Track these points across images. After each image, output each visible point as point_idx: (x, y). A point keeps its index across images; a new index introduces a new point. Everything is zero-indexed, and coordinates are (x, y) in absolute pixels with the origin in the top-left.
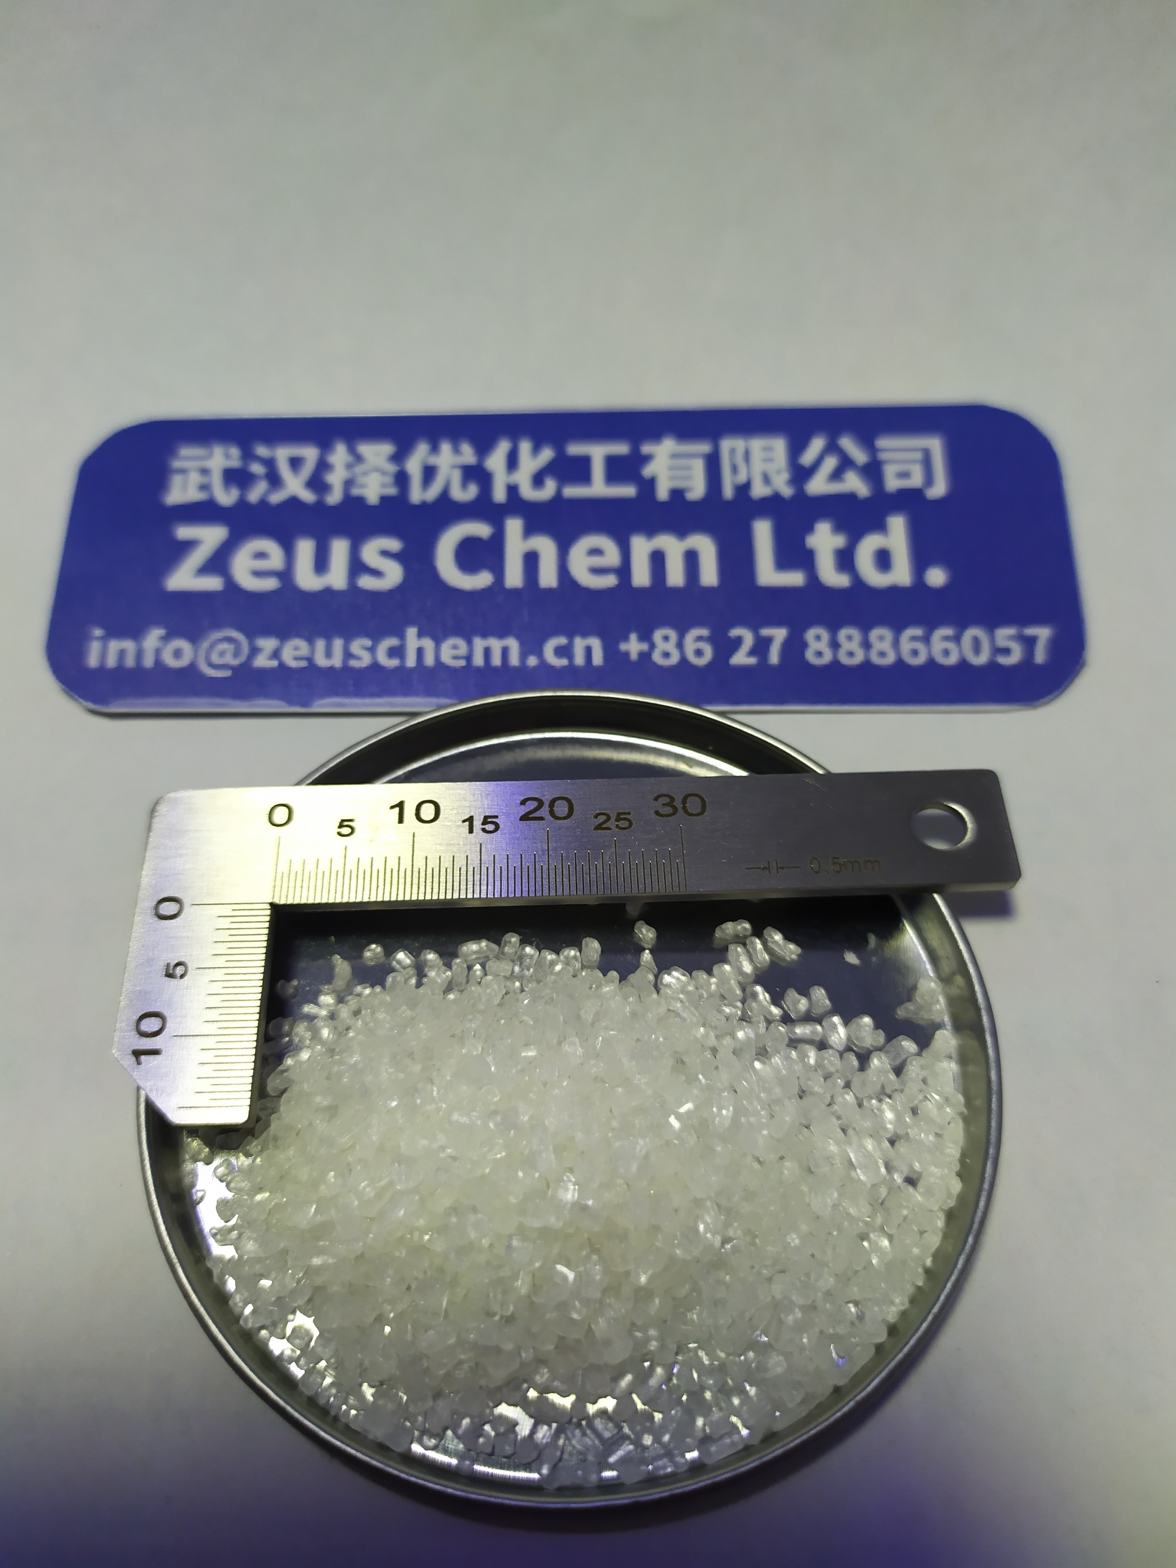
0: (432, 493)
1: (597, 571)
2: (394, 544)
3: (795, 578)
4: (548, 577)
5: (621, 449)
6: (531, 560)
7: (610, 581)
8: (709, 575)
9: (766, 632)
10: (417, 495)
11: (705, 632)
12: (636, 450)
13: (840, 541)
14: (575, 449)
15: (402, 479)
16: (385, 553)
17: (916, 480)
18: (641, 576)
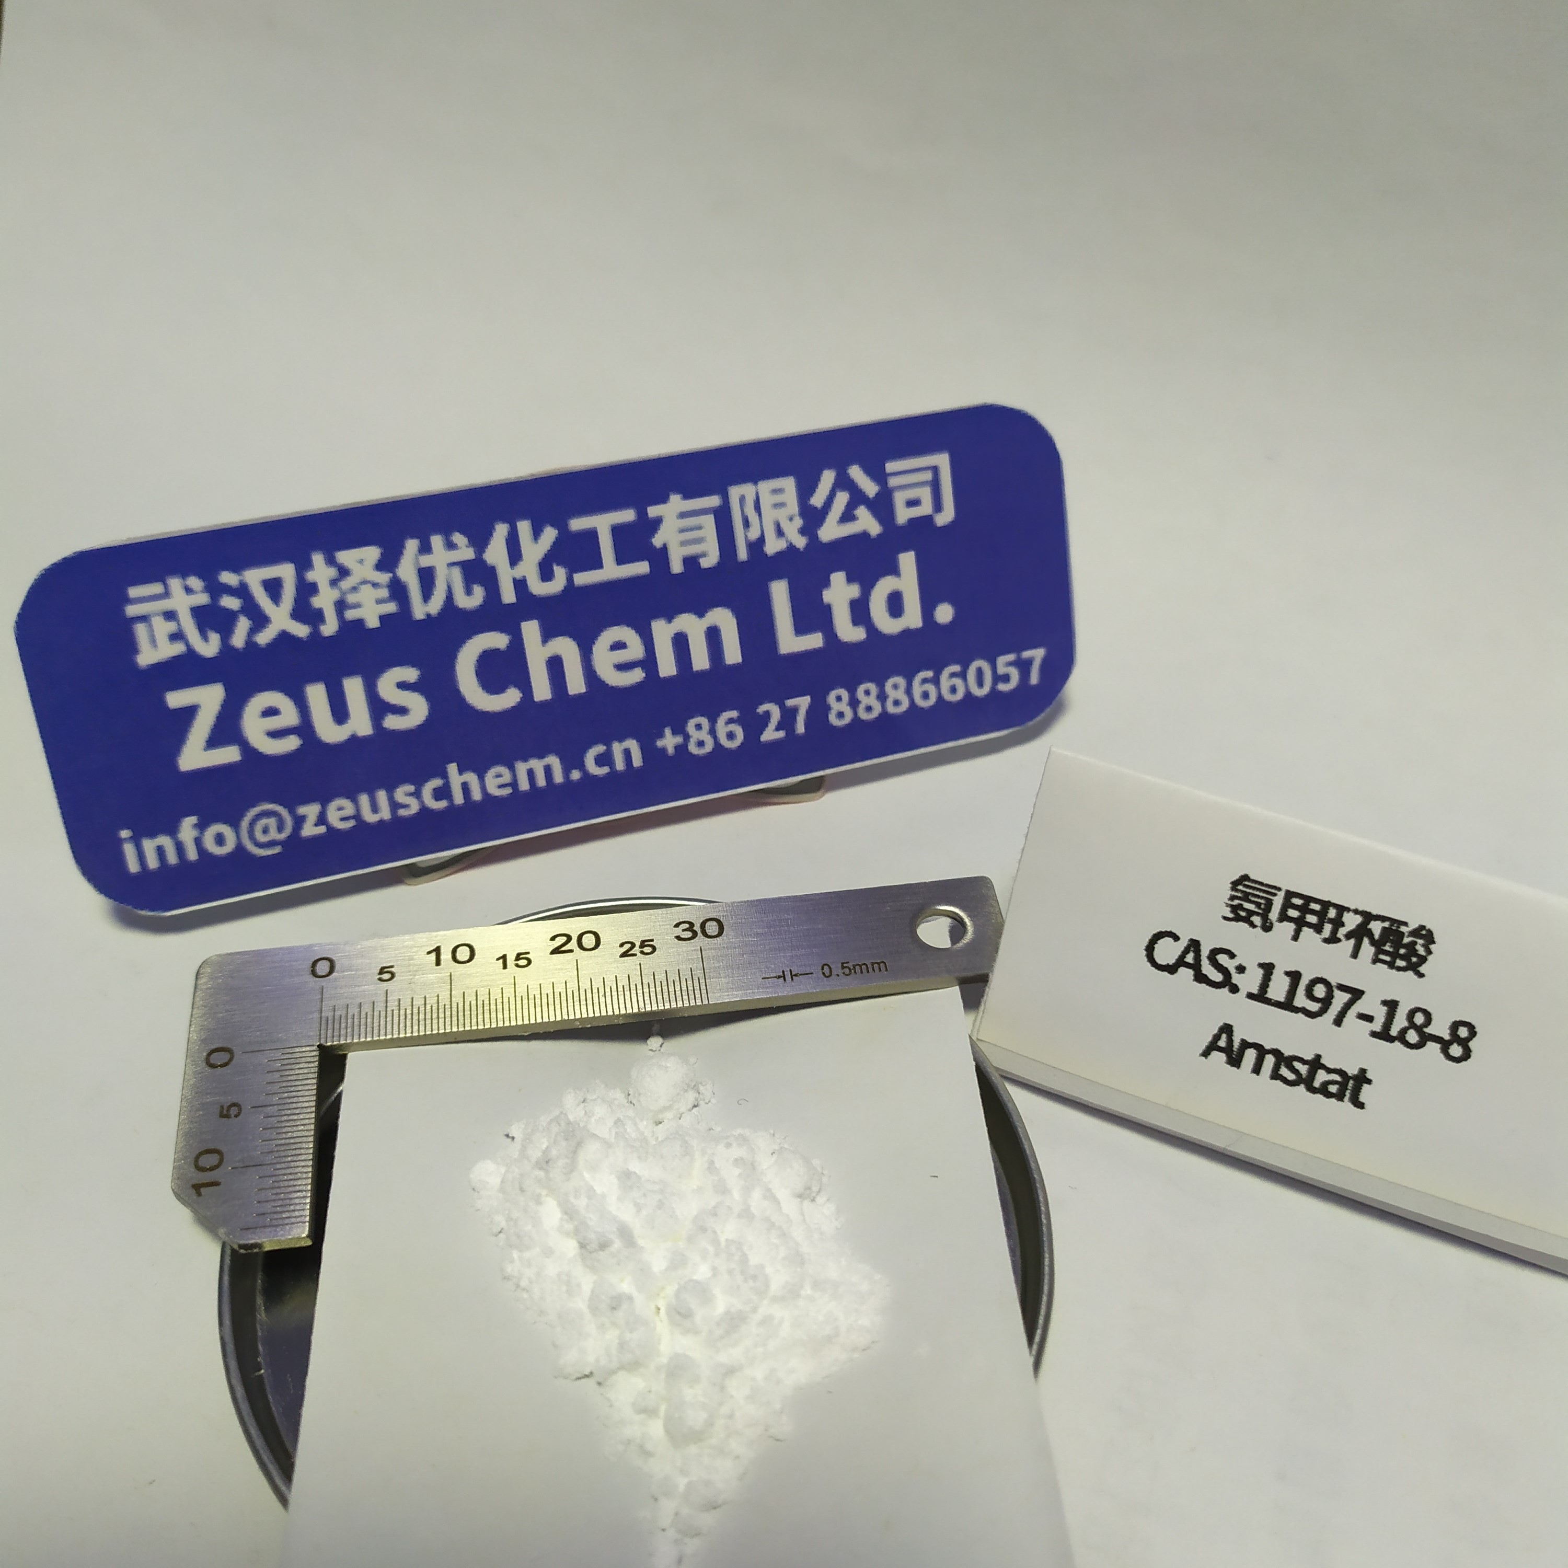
0: (436, 605)
1: (622, 667)
2: (410, 674)
3: (815, 641)
4: (576, 684)
5: (627, 516)
6: (555, 665)
7: (637, 675)
8: (733, 654)
9: (790, 703)
10: (419, 610)
11: (734, 714)
12: (642, 514)
13: (854, 591)
14: (577, 524)
15: (398, 591)
16: (402, 686)
17: (926, 508)
18: (667, 667)
